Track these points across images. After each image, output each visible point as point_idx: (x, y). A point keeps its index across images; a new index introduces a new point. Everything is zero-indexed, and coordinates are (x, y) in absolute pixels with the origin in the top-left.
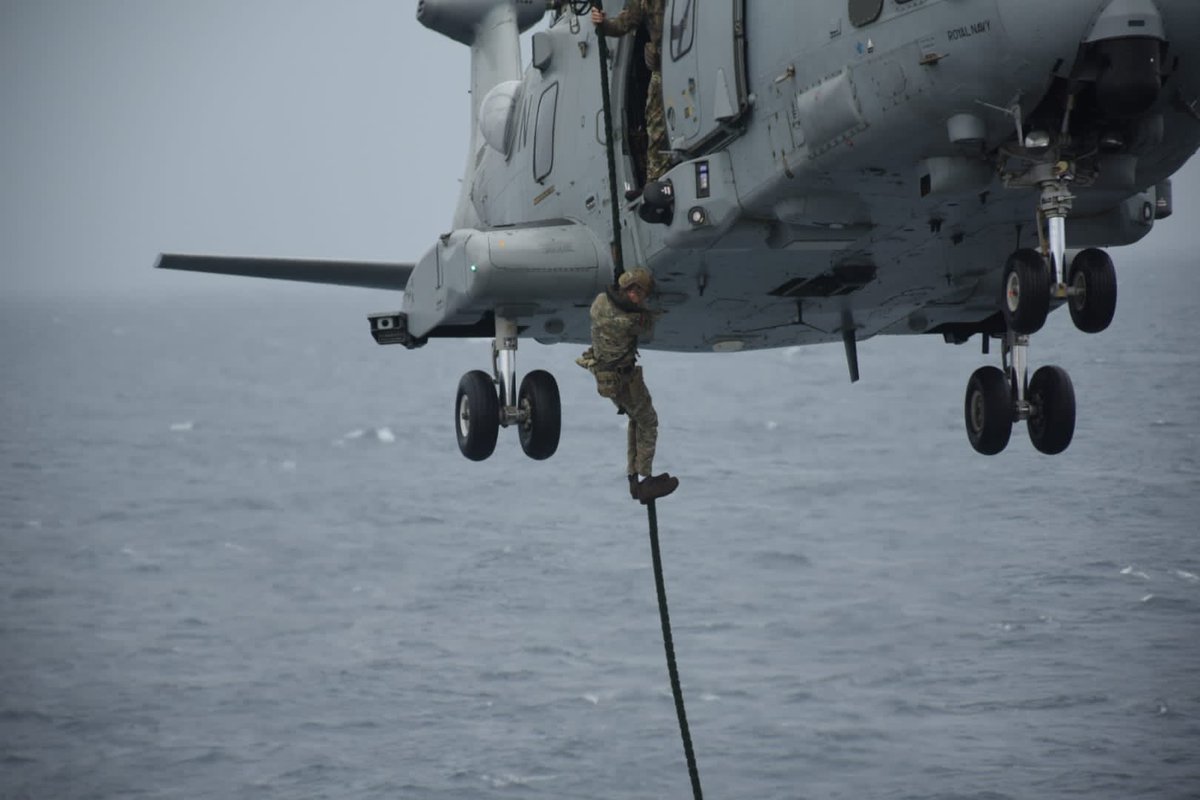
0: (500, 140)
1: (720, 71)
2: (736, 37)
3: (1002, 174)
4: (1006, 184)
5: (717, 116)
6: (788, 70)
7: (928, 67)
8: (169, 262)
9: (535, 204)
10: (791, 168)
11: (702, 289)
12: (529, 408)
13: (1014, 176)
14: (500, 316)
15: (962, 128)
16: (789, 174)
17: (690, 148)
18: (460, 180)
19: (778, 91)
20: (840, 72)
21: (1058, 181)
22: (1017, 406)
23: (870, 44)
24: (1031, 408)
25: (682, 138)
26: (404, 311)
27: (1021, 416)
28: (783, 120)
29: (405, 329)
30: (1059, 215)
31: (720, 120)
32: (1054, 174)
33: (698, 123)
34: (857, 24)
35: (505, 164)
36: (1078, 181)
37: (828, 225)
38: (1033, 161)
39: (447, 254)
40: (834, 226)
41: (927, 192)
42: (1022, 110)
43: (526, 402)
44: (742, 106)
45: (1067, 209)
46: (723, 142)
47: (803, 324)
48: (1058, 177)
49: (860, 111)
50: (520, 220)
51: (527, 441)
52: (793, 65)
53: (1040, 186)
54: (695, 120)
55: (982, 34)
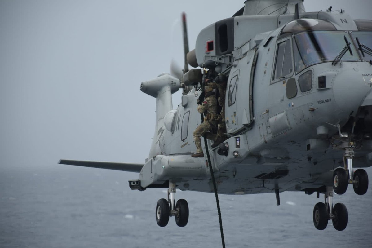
0: (170, 128)
1: (245, 110)
2: (250, 100)
3: (333, 145)
4: (334, 148)
5: (243, 124)
6: (267, 111)
7: (311, 111)
8: (63, 162)
9: (181, 148)
10: (267, 140)
11: (234, 176)
12: (179, 211)
13: (336, 146)
14: (171, 182)
15: (321, 130)
16: (266, 142)
17: (233, 133)
18: (152, 139)
19: (263, 117)
20: (283, 112)
21: (350, 148)
22: (329, 215)
23: (293, 104)
24: (334, 216)
25: (231, 130)
26: (140, 179)
27: (331, 218)
28: (264, 126)
29: (140, 185)
30: (350, 158)
31: (244, 125)
32: (349, 146)
33: (236, 126)
34: (289, 98)
35: (171, 135)
36: (356, 148)
37: (277, 158)
38: (343, 141)
39: (155, 163)
40: (278, 158)
41: (309, 150)
42: (340, 126)
43: (178, 209)
44: (251, 121)
45: (353, 156)
46: (244, 131)
47: (265, 187)
48: (350, 147)
49: (289, 124)
50: (178, 153)
51: (178, 221)
52: (268, 109)
53: (345, 149)
54: (236, 124)
55: (328, 102)
